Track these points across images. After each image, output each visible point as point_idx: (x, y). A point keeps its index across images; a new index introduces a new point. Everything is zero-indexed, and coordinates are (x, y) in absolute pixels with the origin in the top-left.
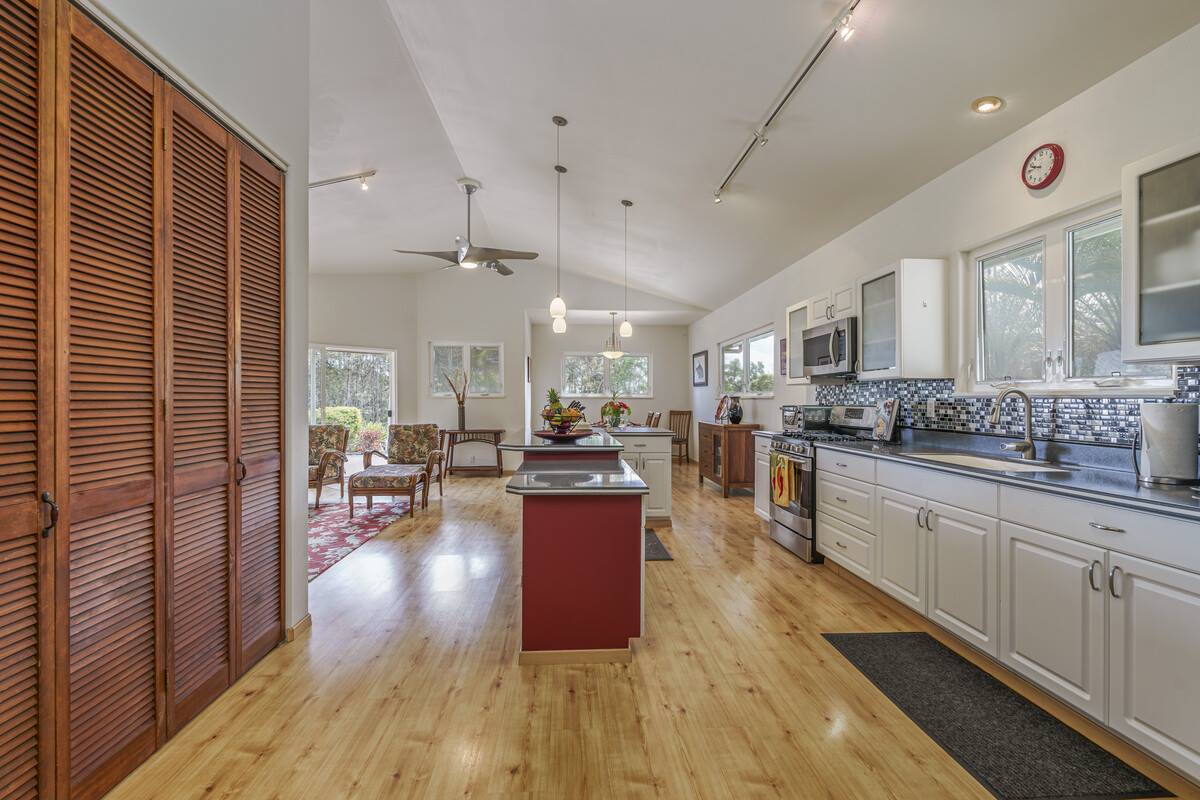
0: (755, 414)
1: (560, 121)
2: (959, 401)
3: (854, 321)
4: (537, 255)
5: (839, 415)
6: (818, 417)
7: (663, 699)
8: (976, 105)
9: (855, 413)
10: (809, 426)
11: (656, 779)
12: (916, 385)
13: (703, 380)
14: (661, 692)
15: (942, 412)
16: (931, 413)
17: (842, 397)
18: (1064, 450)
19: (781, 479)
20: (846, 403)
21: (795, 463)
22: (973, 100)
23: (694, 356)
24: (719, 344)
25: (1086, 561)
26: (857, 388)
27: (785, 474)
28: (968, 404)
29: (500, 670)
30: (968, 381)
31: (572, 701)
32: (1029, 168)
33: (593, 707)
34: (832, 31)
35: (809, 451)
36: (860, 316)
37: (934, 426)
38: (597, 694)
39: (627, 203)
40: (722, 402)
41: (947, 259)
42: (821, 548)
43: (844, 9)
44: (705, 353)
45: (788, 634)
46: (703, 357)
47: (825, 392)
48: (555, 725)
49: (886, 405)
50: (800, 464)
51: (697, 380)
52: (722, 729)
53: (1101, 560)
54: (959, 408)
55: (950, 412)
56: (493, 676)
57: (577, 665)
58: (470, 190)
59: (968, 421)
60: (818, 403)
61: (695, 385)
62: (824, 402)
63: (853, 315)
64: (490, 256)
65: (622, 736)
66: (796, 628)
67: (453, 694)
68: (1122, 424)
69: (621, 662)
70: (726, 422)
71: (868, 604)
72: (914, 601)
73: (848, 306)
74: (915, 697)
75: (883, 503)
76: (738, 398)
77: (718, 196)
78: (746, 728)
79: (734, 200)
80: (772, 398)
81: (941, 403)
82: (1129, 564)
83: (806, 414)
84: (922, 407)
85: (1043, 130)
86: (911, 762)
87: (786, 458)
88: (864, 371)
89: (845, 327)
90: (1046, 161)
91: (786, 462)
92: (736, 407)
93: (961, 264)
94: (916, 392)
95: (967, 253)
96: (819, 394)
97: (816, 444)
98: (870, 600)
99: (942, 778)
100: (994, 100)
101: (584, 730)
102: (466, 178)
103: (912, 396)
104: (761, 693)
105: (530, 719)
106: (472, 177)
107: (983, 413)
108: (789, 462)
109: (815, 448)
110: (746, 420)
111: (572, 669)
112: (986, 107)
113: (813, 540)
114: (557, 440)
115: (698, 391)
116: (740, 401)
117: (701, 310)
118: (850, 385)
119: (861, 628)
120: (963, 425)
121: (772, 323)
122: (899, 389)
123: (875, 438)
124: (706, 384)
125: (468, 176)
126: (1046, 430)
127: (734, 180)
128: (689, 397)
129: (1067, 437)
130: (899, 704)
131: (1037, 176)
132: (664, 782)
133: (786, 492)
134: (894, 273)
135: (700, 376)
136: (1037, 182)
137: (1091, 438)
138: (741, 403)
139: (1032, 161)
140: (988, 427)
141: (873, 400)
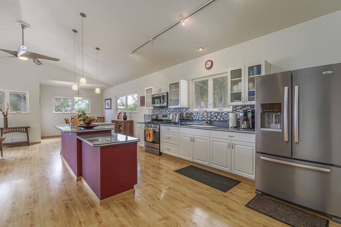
0: (130, 117)
1: (83, 15)
2: (191, 113)
3: (167, 93)
4: (59, 60)
5: (160, 117)
6: (154, 117)
7: (152, 198)
8: (199, 48)
9: (166, 116)
10: (153, 120)
11: (166, 218)
12: (180, 109)
13: (110, 107)
14: (149, 197)
15: (187, 115)
16: (184, 116)
17: (160, 112)
18: (213, 122)
19: (150, 134)
20: (161, 114)
21: (154, 130)
22: (199, 47)
23: (105, 100)
24: (116, 97)
25: (227, 143)
26: (165, 110)
27: (151, 133)
28: (193, 114)
29: (94, 210)
30: (193, 108)
31: (127, 209)
32: (206, 64)
33: (134, 207)
34: (179, 22)
35: (158, 126)
36: (169, 92)
37: (185, 119)
38: (132, 204)
39: (98, 49)
40: (119, 114)
41: (188, 80)
42: (162, 151)
43: (183, 18)
44: (110, 99)
45: (167, 173)
46: (110, 100)
47: (155, 111)
48: (128, 217)
49: (175, 114)
50: (155, 130)
51: (107, 107)
52: (171, 200)
53: (230, 142)
54: (191, 115)
55: (189, 115)
56: (93, 212)
57: (120, 199)
58: (23, 27)
59: (193, 117)
60: (152, 114)
61: (106, 109)
62: (154, 113)
63: (167, 92)
64: (34, 56)
65: (149, 211)
66: (167, 171)
67: (82, 224)
68: (223, 117)
69: (133, 193)
70: (123, 120)
71: (177, 162)
72: (190, 159)
73: (165, 89)
74: (199, 179)
75: (181, 137)
76: (126, 113)
77: (132, 54)
78: (175, 197)
79: (135, 56)
80: (137, 113)
81: (187, 114)
82: (235, 142)
83: (152, 117)
84: (182, 114)
85: (209, 57)
86: (208, 191)
87: (151, 129)
88: (170, 106)
89: (165, 94)
90: (210, 63)
91: (152, 130)
92: (125, 115)
93: (191, 82)
94: (180, 111)
95: (192, 80)
96: (153, 111)
97: (160, 124)
98: (177, 161)
99: (214, 192)
100: (202, 48)
101: (138, 215)
102: (22, 22)
103: (180, 112)
104: (172, 188)
105: (118, 219)
106: (25, 22)
107: (196, 115)
108: (152, 129)
109: (160, 125)
110: (128, 119)
111: (119, 200)
112: (201, 49)
113: (159, 149)
114: (86, 128)
115: (107, 111)
116: (126, 114)
117: (110, 86)
118: (162, 109)
119: (180, 168)
120: (192, 118)
121: (137, 92)
122: (176, 110)
123: (172, 122)
124: (111, 108)
125: (23, 21)
126: (210, 119)
127: (137, 51)
128: (103, 112)
129: (214, 120)
130: (198, 181)
131: (208, 66)
132: (169, 217)
133: (151, 138)
134: (179, 82)
135: (108, 106)
136: (208, 68)
137: (218, 120)
138: (127, 114)
139: (207, 63)
140: (198, 118)
141: (169, 113)
